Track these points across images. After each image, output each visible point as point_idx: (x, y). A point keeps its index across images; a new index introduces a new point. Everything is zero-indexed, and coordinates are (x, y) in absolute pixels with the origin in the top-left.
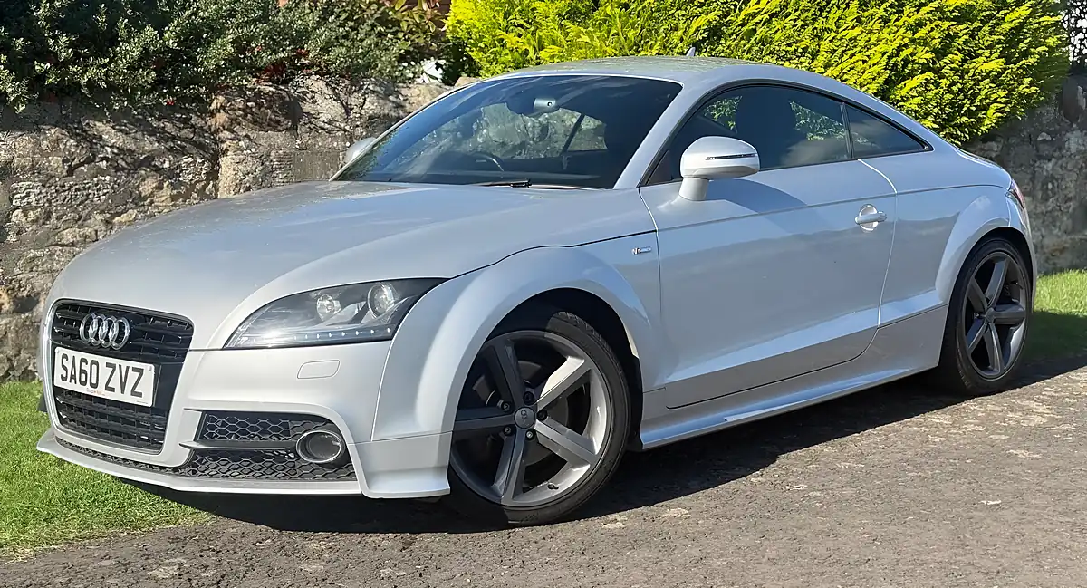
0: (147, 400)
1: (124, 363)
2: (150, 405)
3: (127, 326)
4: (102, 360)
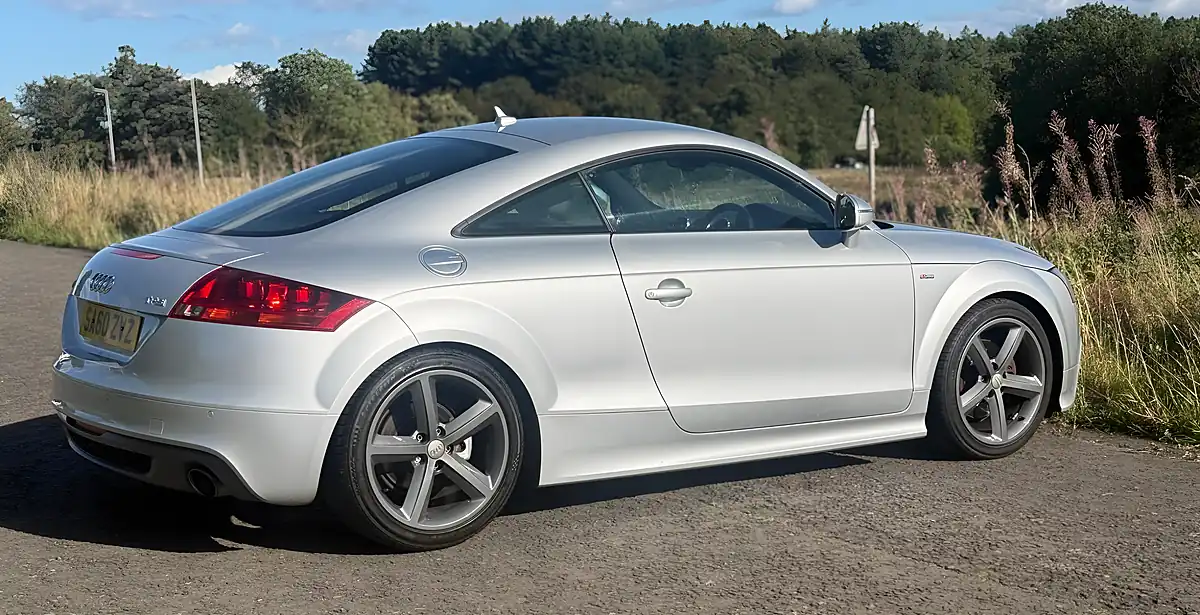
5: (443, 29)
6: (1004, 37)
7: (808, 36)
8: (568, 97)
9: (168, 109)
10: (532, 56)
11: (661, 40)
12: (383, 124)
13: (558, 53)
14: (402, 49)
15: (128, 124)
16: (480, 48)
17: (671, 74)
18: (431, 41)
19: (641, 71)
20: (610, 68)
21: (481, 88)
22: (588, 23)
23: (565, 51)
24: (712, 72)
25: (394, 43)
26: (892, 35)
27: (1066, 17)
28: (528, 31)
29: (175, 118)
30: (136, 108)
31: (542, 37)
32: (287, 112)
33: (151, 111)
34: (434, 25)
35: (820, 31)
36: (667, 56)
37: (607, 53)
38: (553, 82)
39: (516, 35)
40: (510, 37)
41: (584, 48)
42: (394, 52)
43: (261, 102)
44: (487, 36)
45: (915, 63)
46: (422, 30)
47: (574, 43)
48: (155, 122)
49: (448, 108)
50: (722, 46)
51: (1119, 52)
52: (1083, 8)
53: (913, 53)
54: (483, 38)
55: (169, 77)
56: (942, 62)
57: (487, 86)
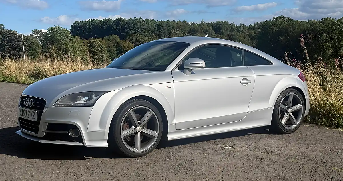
0: (35, 120)
1: (32, 111)
2: (36, 121)
3: (33, 101)
4: (28, 110)
5: (93, 21)
6: (251, 26)
7: (197, 24)
8: (130, 41)
9: (14, 43)
10: (119, 29)
11: (156, 25)
12: (78, 48)
13: (127, 28)
14: (81, 26)
15: (2, 47)
16: (104, 27)
17: (159, 35)
18: (90, 24)
19: (151, 34)
20: (142, 33)
21: (105, 38)
22: (135, 20)
23: (129, 28)
24: (171, 34)
25: (79, 25)
26: (221, 24)
27: (273, 20)
28: (118, 22)
29: (16, 45)
30: (5, 42)
31: (122, 24)
32: (51, 44)
33: (9, 44)
34: (91, 19)
35: (201, 23)
36: (158, 30)
37: (141, 28)
38: (125, 36)
39: (114, 23)
40: (113, 23)
41: (134, 27)
42: (79, 27)
43: (40, 41)
44: (106, 23)
45: (228, 32)
46: (87, 21)
47: (131, 26)
48: (10, 47)
49: (97, 43)
50: (173, 27)
51: (289, 30)
52: (277, 17)
53: (227, 30)
54: (105, 24)
55: (14, 33)
56: (235, 32)
57: (106, 37)
